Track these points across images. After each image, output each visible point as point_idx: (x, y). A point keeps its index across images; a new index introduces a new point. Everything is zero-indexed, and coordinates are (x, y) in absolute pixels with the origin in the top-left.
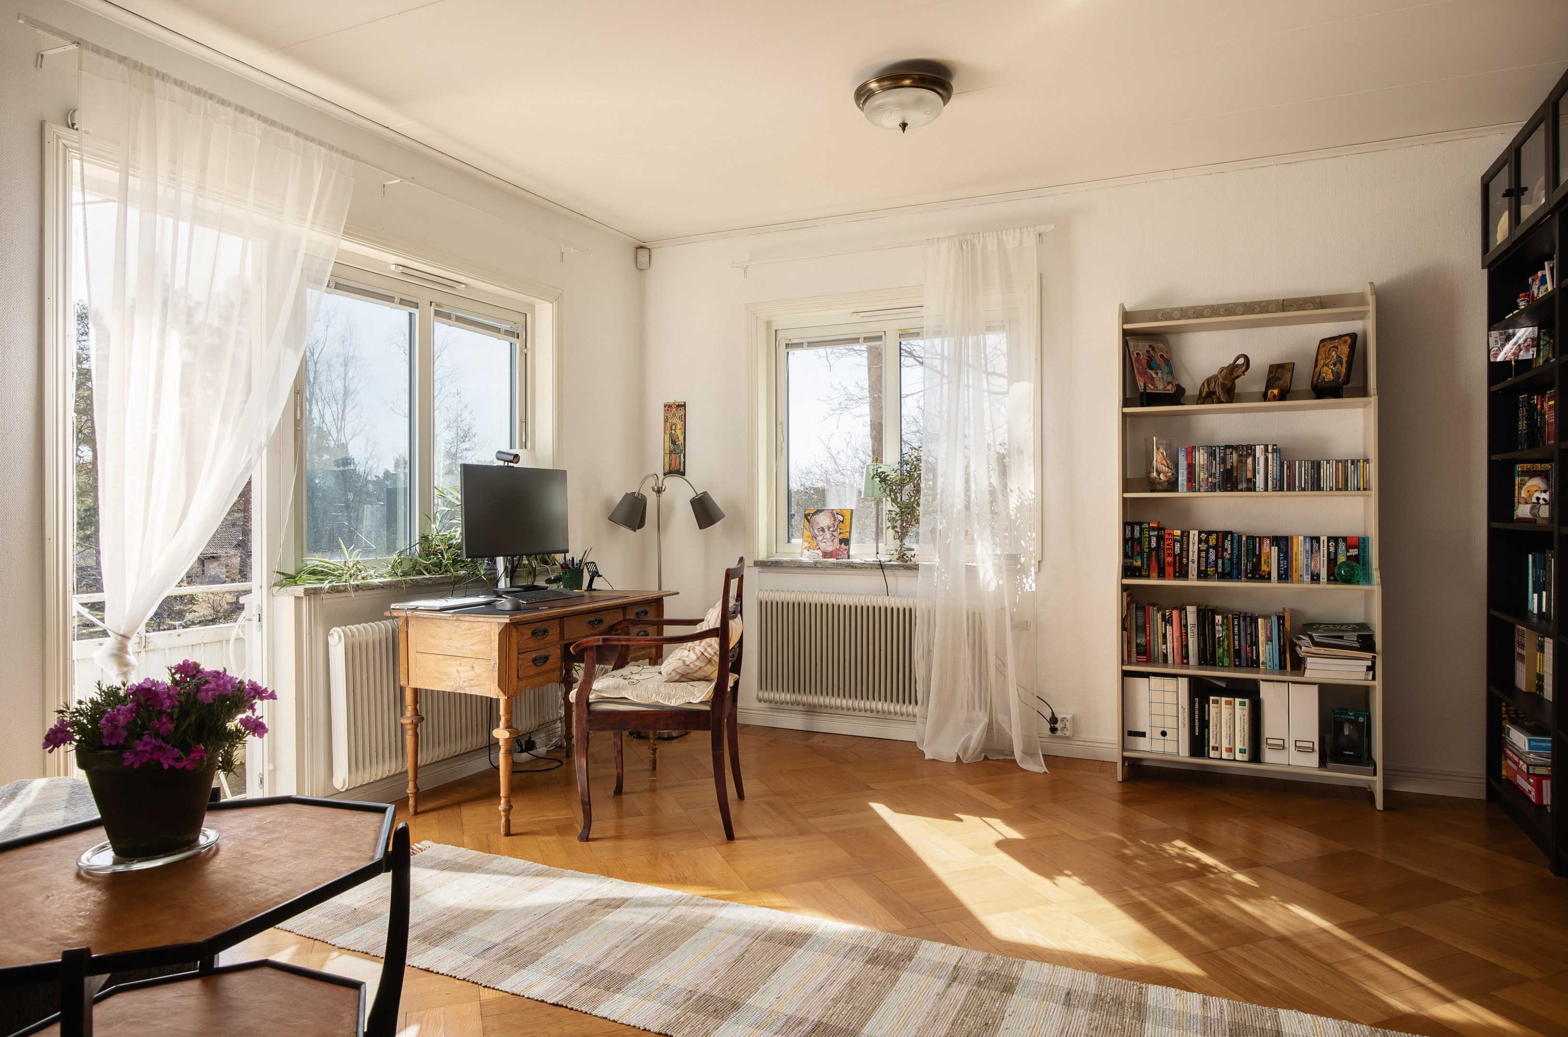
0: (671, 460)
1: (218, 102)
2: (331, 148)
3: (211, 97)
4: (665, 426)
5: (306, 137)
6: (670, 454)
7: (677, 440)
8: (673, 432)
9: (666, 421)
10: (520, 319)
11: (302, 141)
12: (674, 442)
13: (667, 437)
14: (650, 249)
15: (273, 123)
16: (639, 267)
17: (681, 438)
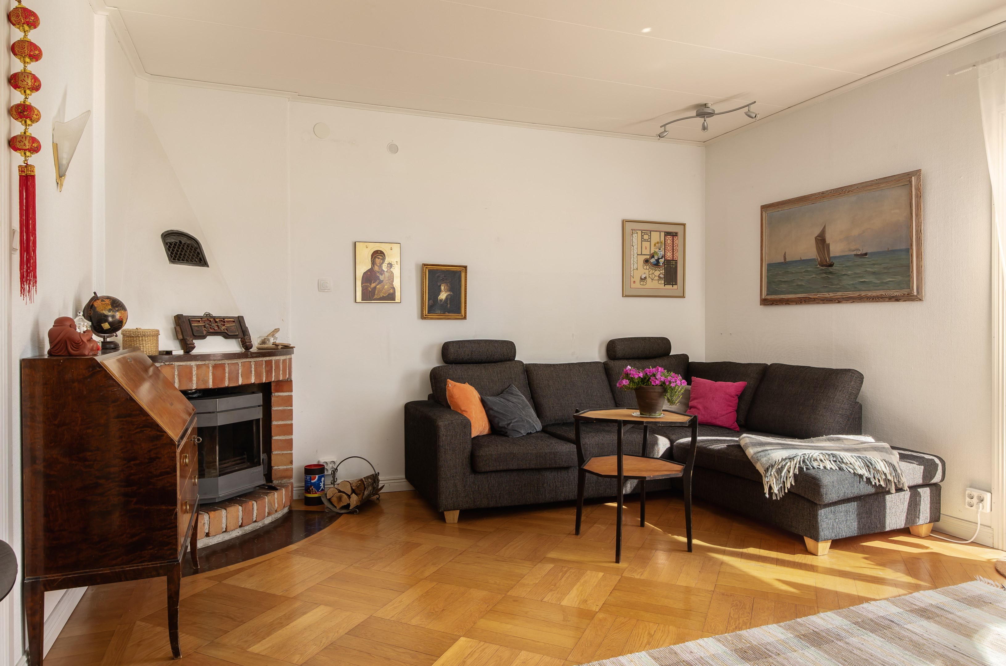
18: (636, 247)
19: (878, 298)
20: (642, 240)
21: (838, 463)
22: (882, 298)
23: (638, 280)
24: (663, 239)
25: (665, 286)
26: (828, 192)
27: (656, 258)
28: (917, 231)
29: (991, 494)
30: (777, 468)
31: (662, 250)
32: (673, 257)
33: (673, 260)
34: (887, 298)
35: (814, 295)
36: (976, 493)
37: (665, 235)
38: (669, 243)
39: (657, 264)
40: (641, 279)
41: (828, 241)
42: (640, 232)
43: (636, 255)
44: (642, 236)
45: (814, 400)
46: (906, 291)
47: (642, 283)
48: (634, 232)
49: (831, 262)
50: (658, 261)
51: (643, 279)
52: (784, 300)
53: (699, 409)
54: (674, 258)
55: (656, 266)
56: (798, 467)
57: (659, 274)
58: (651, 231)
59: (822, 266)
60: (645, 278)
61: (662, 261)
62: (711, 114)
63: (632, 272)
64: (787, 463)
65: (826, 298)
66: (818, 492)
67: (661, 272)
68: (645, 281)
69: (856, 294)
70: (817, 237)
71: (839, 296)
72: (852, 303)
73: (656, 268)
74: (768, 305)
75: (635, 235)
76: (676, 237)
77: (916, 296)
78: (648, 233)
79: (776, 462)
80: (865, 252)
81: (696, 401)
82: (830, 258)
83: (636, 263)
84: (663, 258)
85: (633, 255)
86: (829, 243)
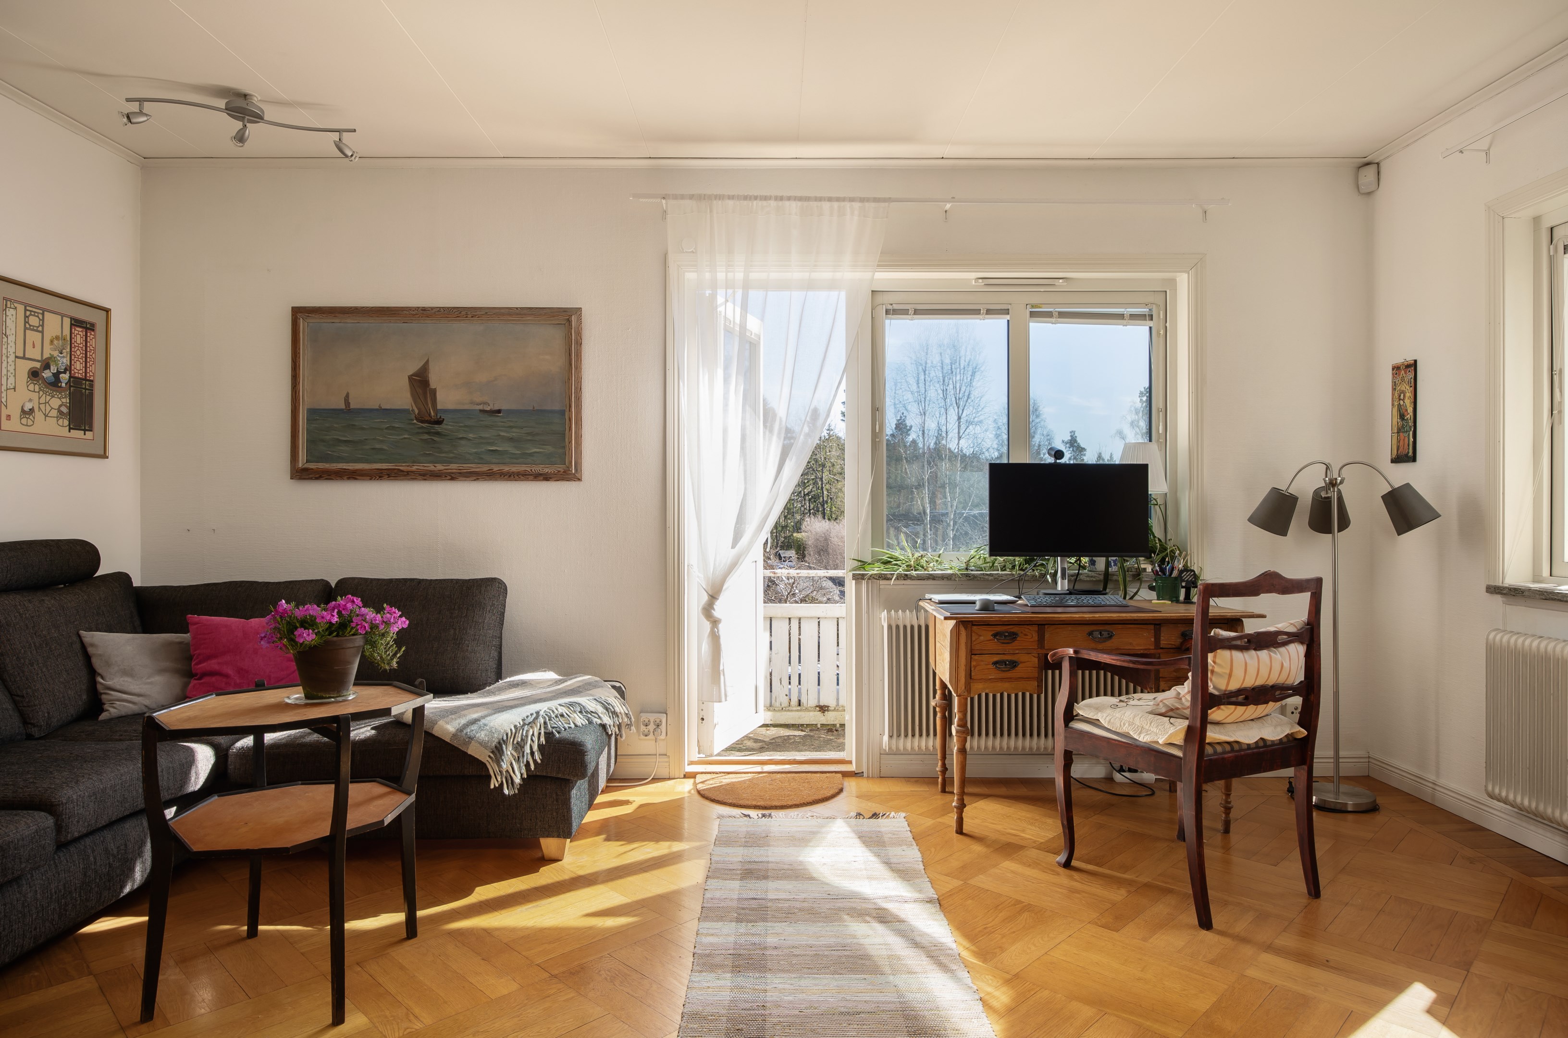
0: (1398, 441)
1: (761, 200)
2: (862, 200)
3: (756, 198)
4: (1393, 395)
5: (838, 199)
6: (1398, 433)
7: (1406, 413)
8: (1402, 402)
9: (1394, 389)
10: (1159, 299)
11: (836, 204)
12: (1402, 417)
13: (1396, 409)
14: (1378, 164)
15: (807, 199)
16: (1362, 191)
17: (1410, 410)
18: (11, 338)
19: (517, 476)
20: (25, 325)
21: (585, 714)
22: (524, 475)
23: (16, 413)
24: (67, 332)
25: (69, 431)
26: (434, 311)
27: (54, 369)
28: (576, 388)
29: (667, 714)
30: (515, 742)
31: (64, 354)
32: (86, 372)
33: (86, 380)
34: (531, 475)
35: (408, 466)
36: (652, 717)
37: (71, 324)
38: (78, 342)
39: (55, 383)
40: (23, 411)
41: (433, 385)
42: (21, 308)
43: (12, 358)
44: (26, 317)
45: (455, 629)
46: (561, 468)
47: (24, 421)
48: (9, 306)
49: (438, 417)
50: (56, 375)
51: (27, 413)
52: (346, 472)
53: (227, 676)
54: (88, 375)
55: (54, 388)
56: (545, 732)
57: (60, 406)
58: (44, 310)
59: (422, 422)
60: (32, 410)
61: (65, 377)
62: (258, 117)
63: (4, 395)
64: (527, 731)
65: (431, 471)
66: (582, 763)
67: (64, 400)
68: (31, 417)
69: (485, 468)
70: (412, 375)
71: (456, 469)
72: (475, 480)
73: (54, 391)
74: (311, 479)
75: (11, 312)
76: (93, 333)
77: (574, 474)
78: (38, 313)
79: (507, 735)
80: (498, 409)
81: (214, 661)
82: (436, 411)
83: (12, 376)
84: (68, 372)
85: (7, 357)
86: (435, 389)
